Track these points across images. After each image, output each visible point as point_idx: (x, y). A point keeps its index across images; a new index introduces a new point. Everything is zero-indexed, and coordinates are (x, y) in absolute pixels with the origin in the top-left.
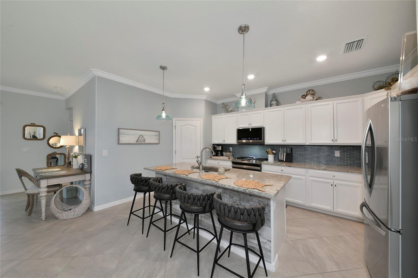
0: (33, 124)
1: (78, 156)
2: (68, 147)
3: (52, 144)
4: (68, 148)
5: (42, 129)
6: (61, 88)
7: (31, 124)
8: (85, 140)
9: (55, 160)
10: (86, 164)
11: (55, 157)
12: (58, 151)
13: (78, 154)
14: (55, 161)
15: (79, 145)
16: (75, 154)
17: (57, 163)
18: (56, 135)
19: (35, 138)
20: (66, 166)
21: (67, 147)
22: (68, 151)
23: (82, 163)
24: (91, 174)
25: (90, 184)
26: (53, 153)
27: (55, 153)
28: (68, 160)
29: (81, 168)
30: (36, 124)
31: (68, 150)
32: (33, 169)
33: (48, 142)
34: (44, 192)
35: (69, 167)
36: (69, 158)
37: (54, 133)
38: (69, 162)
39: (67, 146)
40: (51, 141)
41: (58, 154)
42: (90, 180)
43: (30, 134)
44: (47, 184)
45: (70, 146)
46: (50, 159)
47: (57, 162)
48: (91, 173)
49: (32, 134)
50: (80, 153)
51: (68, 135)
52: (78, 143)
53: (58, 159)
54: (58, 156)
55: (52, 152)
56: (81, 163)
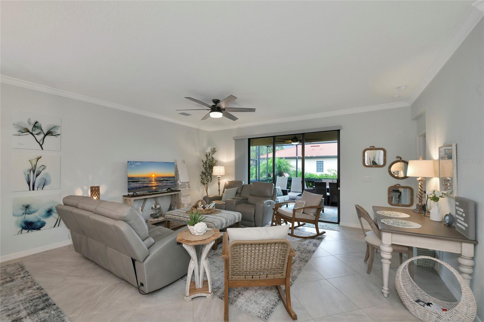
0: (373, 147)
1: (440, 198)
2: (420, 179)
3: (394, 172)
4: (420, 181)
5: (382, 152)
6: (406, 86)
7: (370, 147)
8: (455, 168)
9: (398, 194)
10: (463, 219)
11: (398, 190)
12: (402, 183)
13: (441, 195)
14: (398, 197)
15: (440, 178)
16: (435, 193)
17: (400, 198)
18: (399, 159)
19: (374, 164)
20: (418, 212)
21: (418, 179)
22: (420, 186)
23: (450, 213)
24: (475, 245)
25: (473, 267)
26: (395, 186)
27: (398, 185)
28: (420, 201)
29: (448, 224)
30: (376, 147)
31: (420, 184)
32: (373, 207)
33: (389, 169)
34: (387, 252)
35: (422, 213)
36: (422, 197)
37: (397, 157)
38: (423, 206)
39: (418, 177)
40: (394, 168)
41: (403, 187)
42: (473, 259)
43: (370, 159)
44: (392, 241)
45: (424, 178)
46: (391, 192)
47: (400, 196)
48: (475, 242)
49: (372, 160)
50: (445, 192)
51: (420, 159)
52: (439, 173)
53: (401, 193)
54: (401, 190)
55: (395, 184)
56: (448, 213)
